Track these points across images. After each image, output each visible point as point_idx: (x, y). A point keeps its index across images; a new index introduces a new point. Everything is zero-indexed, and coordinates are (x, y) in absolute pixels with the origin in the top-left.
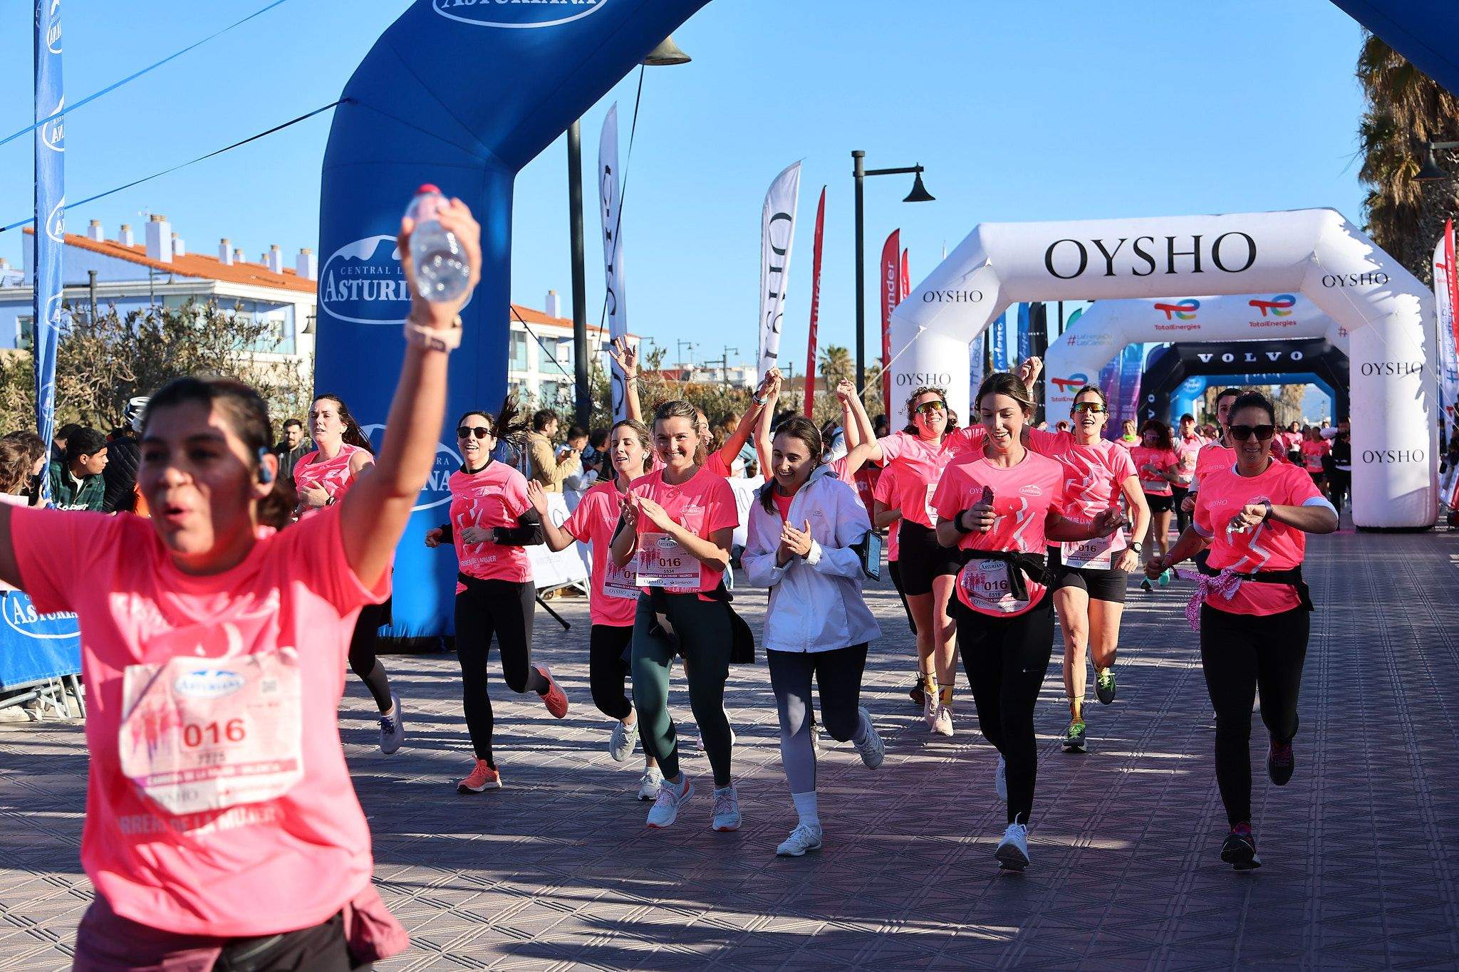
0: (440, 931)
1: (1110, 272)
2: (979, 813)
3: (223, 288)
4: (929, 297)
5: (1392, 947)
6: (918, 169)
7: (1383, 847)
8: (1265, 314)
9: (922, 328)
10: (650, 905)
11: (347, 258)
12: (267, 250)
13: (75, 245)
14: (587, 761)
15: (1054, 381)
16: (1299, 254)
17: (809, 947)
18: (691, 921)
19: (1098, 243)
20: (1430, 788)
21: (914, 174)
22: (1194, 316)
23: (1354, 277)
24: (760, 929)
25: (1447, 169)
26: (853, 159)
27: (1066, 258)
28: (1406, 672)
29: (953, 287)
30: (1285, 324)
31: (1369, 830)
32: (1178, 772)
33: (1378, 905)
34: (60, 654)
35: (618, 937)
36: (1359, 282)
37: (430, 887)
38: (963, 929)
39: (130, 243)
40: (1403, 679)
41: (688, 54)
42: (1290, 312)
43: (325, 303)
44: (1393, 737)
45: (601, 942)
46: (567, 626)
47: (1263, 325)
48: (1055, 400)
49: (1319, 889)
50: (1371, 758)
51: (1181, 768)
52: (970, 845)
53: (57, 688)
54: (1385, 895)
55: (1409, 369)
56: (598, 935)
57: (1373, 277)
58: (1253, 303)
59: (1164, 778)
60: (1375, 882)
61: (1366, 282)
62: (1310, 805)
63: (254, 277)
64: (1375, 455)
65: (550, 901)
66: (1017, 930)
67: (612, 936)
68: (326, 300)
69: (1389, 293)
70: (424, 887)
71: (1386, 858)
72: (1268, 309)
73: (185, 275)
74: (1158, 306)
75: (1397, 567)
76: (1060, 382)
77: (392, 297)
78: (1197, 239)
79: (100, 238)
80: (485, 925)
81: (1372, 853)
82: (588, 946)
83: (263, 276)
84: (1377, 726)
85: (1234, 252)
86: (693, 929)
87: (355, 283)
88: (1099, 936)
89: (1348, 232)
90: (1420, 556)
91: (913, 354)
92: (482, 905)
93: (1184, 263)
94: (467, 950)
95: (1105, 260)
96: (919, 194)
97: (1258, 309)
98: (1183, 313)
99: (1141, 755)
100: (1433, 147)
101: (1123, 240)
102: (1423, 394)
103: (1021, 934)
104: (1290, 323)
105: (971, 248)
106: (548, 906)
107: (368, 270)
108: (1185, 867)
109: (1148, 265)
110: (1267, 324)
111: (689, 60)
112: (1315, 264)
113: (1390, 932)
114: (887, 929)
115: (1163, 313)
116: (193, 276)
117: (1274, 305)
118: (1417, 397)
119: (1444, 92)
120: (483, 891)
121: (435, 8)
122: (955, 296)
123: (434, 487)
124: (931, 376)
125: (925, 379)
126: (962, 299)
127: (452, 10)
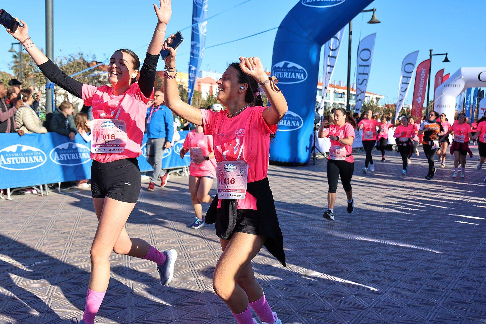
0: (202, 260)
4: (446, 86)
6: (447, 54)
9: (443, 93)
11: (277, 67)
15: (482, 109)
21: (445, 56)
24: (301, 273)
26: (429, 52)
27: (484, 77)
29: (452, 83)
34: (188, 160)
53: (187, 168)
76: (483, 109)
77: (287, 77)
87: (278, 73)
88: (417, 295)
91: (440, 100)
96: (446, 60)
105: (458, 74)
107: (281, 70)
111: (379, 22)
121: (302, 3)
122: (453, 85)
123: (294, 125)
124: (445, 105)
125: (443, 106)
126: (454, 86)
127: (306, 3)
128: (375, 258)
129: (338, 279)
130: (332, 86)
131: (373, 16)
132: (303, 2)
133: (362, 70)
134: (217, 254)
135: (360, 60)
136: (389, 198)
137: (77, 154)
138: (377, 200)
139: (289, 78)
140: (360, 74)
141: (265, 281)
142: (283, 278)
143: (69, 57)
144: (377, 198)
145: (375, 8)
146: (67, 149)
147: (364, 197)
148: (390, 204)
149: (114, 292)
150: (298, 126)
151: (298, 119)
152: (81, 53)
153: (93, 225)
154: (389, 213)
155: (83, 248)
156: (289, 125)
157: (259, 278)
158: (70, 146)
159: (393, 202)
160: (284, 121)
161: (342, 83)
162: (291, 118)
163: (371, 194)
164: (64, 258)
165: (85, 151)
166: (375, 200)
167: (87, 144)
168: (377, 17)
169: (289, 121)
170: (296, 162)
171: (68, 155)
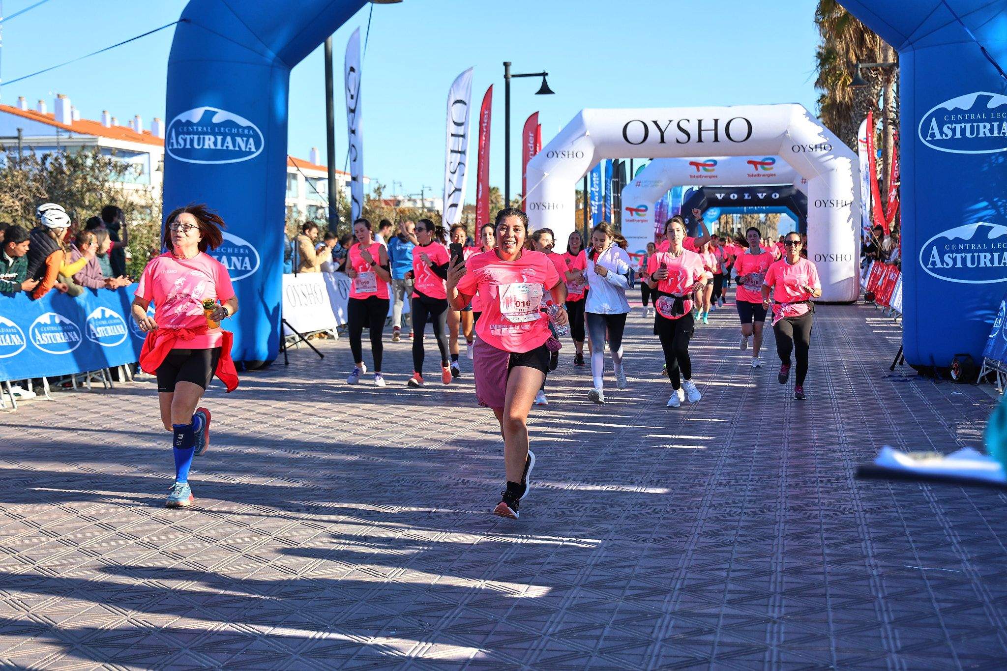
0: (241, 540)
1: (662, 141)
2: (578, 471)
3: (103, 142)
4: (551, 155)
5: (827, 551)
6: (544, 74)
7: (822, 492)
8: (756, 169)
9: (546, 174)
10: (373, 525)
12: (132, 118)
13: (9, 112)
14: (334, 438)
15: (627, 209)
16: (778, 131)
17: (471, 551)
18: (398, 535)
19: (655, 122)
20: (852, 457)
22: (714, 170)
23: (811, 146)
24: (441, 540)
25: (868, 80)
26: (504, 67)
27: (636, 132)
28: (838, 388)
29: (566, 149)
30: (769, 176)
31: (814, 482)
32: (700, 447)
33: (819, 527)
35: (353, 544)
36: (814, 150)
37: (234, 514)
38: (567, 541)
39: (44, 111)
40: (836, 392)
42: (772, 168)
43: (170, 150)
44: (830, 427)
45: (342, 548)
46: (322, 356)
47: (755, 176)
48: (627, 221)
49: (783, 517)
50: (817, 439)
51: (701, 445)
52: (571, 490)
54: (823, 521)
55: (844, 204)
56: (340, 544)
57: (823, 146)
58: (749, 162)
59: (691, 451)
60: (817, 513)
61: (819, 150)
62: (779, 467)
63: (124, 135)
64: (822, 257)
65: (310, 522)
66: (600, 541)
67: (349, 544)
68: (170, 147)
69: (832, 156)
70: (231, 513)
71: (824, 498)
72: (759, 166)
73: (80, 133)
74: (692, 163)
75: (834, 326)
76: (631, 210)
77: (212, 147)
78: (716, 121)
79: (25, 107)
80: (269, 537)
81: (816, 496)
82: (334, 550)
83: (130, 135)
84: (820, 420)
85: (739, 129)
86: (399, 540)
87: (188, 137)
88: (650, 545)
89: (808, 118)
90: (848, 319)
91: (540, 190)
92: (267, 525)
93: (708, 136)
94: (258, 552)
95: (659, 133)
96: (545, 90)
97: (752, 166)
98: (707, 168)
99: (677, 437)
100: (860, 66)
101: (670, 121)
102: (852, 219)
103: (602, 544)
104: (772, 175)
105: (576, 125)
106: (309, 526)
107: (197, 129)
108: (703, 505)
109: (686, 137)
110: (758, 175)
112: (788, 138)
113: (826, 542)
114: (520, 541)
115: (694, 167)
116: (85, 133)
117: (762, 163)
118: (848, 221)
119: (867, 32)
120: (268, 516)
122: (566, 154)
123: (239, 267)
124: (551, 205)
125: (547, 206)
126: (571, 156)
139: (219, 150)
150: (249, 268)
151: (246, 251)
162: (230, 250)
170: (248, 359)
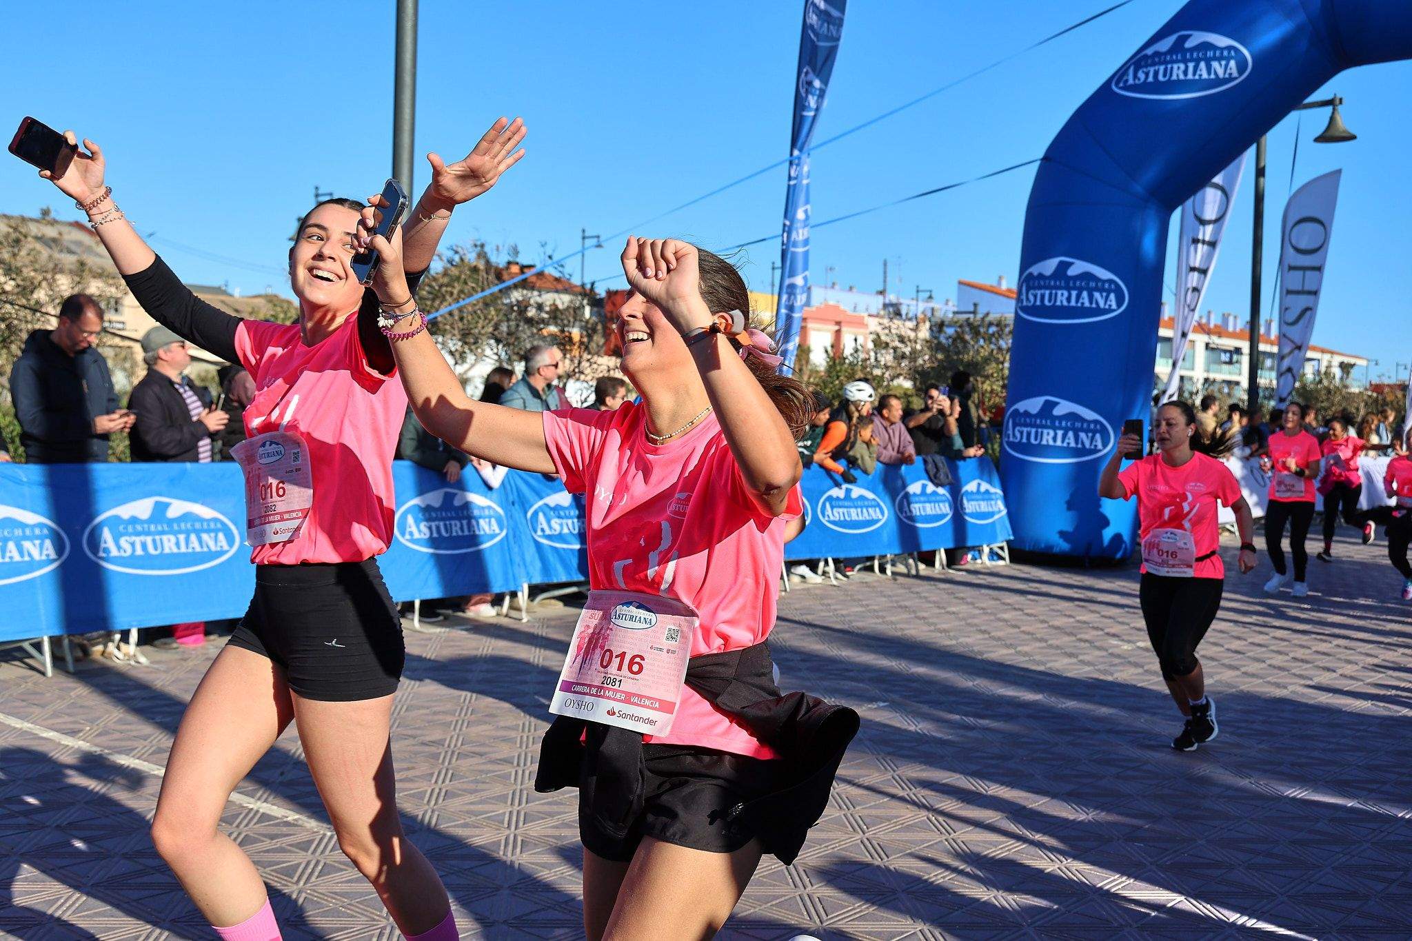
11: (1036, 274)
41: (1353, 131)
43: (1020, 307)
68: (1021, 304)
77: (1065, 303)
87: (1039, 292)
107: (1049, 283)
111: (1353, 137)
121: (1114, 87)
123: (1087, 445)
127: (1126, 88)
128: (1348, 857)
129: (1233, 917)
130: (1202, 328)
131: (1332, 119)
132: (1117, 85)
133: (1295, 280)
134: (861, 822)
135: (1292, 250)
136: (1390, 673)
137: (465, 522)
138: (1352, 678)
139: (1073, 307)
140: (1289, 292)
141: (1004, 908)
142: (1059, 904)
143: (450, 254)
144: (1349, 669)
145: (1339, 96)
146: (441, 509)
147: (1309, 666)
148: (1394, 692)
149: (568, 917)
150: (1100, 446)
151: (1098, 427)
152: (479, 243)
153: (509, 724)
154: (1391, 718)
155: (480, 786)
156: (1073, 445)
157: (986, 898)
158: (448, 498)
159: (1403, 685)
160: (1056, 435)
161: (1231, 319)
162: (1078, 425)
163: (1328, 658)
164: (429, 813)
165: (487, 512)
166: (1345, 676)
167: (494, 495)
168: (1344, 123)
169: (1071, 434)
171: (442, 524)
